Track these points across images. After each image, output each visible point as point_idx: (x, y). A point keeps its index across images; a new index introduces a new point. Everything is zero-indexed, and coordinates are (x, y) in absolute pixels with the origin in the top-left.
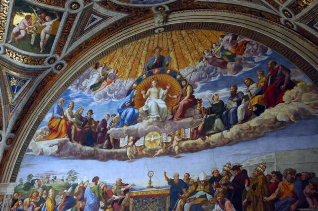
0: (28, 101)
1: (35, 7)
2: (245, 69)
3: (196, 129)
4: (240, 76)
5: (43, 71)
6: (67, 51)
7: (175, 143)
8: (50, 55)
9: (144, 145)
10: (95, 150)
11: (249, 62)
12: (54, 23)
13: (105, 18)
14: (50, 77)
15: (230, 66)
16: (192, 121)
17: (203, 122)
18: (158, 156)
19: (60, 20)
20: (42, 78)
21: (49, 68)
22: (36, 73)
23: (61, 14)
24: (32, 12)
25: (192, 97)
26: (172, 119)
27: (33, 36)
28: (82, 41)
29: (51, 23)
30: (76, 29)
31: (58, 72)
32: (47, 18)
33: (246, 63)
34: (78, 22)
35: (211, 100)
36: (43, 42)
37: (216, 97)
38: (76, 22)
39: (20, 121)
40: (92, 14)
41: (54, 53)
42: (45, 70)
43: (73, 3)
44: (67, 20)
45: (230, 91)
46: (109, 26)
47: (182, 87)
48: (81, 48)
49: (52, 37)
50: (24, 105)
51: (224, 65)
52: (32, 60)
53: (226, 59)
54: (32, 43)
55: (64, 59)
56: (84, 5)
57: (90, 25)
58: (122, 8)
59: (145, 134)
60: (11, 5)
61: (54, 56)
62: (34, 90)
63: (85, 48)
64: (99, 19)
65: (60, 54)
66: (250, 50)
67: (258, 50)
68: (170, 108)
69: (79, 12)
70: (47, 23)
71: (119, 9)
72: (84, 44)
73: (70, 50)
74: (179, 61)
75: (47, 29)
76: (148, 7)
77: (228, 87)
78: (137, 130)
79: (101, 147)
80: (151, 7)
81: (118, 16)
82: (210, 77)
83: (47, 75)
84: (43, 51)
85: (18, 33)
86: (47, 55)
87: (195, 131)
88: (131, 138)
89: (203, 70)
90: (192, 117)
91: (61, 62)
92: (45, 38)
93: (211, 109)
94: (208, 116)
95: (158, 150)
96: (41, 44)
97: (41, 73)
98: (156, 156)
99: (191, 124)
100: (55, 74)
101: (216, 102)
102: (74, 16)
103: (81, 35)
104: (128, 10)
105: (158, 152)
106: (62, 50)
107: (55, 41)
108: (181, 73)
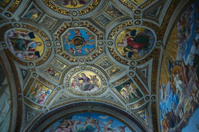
0: (153, 120)
1: (121, 85)
2: (191, 27)
3: (196, 81)
4: (192, 33)
5: (148, 104)
6: (149, 90)
7: (194, 98)
8: (144, 97)
9: (186, 111)
10: (176, 128)
11: (190, 22)
12: (132, 85)
13: (147, 67)
14: (154, 105)
15: (186, 34)
16: (193, 78)
17: (196, 74)
18: (194, 112)
19: (133, 82)
20: (151, 107)
21: (150, 101)
22: (146, 107)
23: (130, 80)
24: (122, 88)
25: (185, 66)
26: (187, 86)
27: (130, 95)
28: (151, 82)
29: (131, 86)
30: (142, 80)
31: (155, 100)
32: (128, 85)
33: (190, 24)
34: (140, 77)
35: (191, 59)
36: (136, 94)
37: (192, 55)
38: (139, 78)
39: (157, 130)
40: (141, 71)
41: (145, 95)
42: (149, 103)
43: (130, 74)
44: (135, 80)
45: (194, 45)
46: (152, 68)
47: (180, 66)
48: (153, 85)
49: (137, 90)
50: (152, 122)
51: (184, 37)
52: (139, 104)
53: (183, 33)
54: (133, 98)
55: (152, 94)
56: (134, 70)
57: (145, 75)
58: (147, 58)
59: (183, 103)
60: (117, 91)
61: (146, 96)
62: (151, 114)
63: (155, 83)
64: (145, 70)
65: (148, 93)
66: (187, 17)
67: (189, 12)
68: (183, 81)
69: (135, 74)
70: (130, 87)
71: (146, 60)
72: (152, 82)
73: (150, 89)
74: (173, 55)
75: (132, 89)
76: (154, 48)
77: (192, 44)
78: (181, 104)
79: (177, 125)
80: (155, 47)
81: (150, 62)
82: (185, 49)
83: (152, 104)
84: (140, 97)
85: (127, 98)
86: (143, 97)
87: (197, 82)
88: (181, 110)
89: (181, 49)
90: (191, 76)
91: (152, 95)
92: (135, 93)
93: (194, 63)
94: (196, 68)
95: (192, 109)
96: (136, 95)
97: (148, 106)
98: (193, 113)
99: (193, 80)
100: (155, 102)
101: (193, 57)
102: (135, 76)
103: (147, 81)
104: (150, 57)
105: (192, 110)
106: (147, 91)
107: (140, 91)
108: (177, 60)
